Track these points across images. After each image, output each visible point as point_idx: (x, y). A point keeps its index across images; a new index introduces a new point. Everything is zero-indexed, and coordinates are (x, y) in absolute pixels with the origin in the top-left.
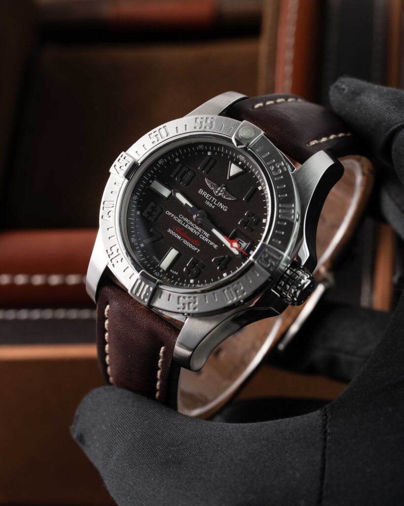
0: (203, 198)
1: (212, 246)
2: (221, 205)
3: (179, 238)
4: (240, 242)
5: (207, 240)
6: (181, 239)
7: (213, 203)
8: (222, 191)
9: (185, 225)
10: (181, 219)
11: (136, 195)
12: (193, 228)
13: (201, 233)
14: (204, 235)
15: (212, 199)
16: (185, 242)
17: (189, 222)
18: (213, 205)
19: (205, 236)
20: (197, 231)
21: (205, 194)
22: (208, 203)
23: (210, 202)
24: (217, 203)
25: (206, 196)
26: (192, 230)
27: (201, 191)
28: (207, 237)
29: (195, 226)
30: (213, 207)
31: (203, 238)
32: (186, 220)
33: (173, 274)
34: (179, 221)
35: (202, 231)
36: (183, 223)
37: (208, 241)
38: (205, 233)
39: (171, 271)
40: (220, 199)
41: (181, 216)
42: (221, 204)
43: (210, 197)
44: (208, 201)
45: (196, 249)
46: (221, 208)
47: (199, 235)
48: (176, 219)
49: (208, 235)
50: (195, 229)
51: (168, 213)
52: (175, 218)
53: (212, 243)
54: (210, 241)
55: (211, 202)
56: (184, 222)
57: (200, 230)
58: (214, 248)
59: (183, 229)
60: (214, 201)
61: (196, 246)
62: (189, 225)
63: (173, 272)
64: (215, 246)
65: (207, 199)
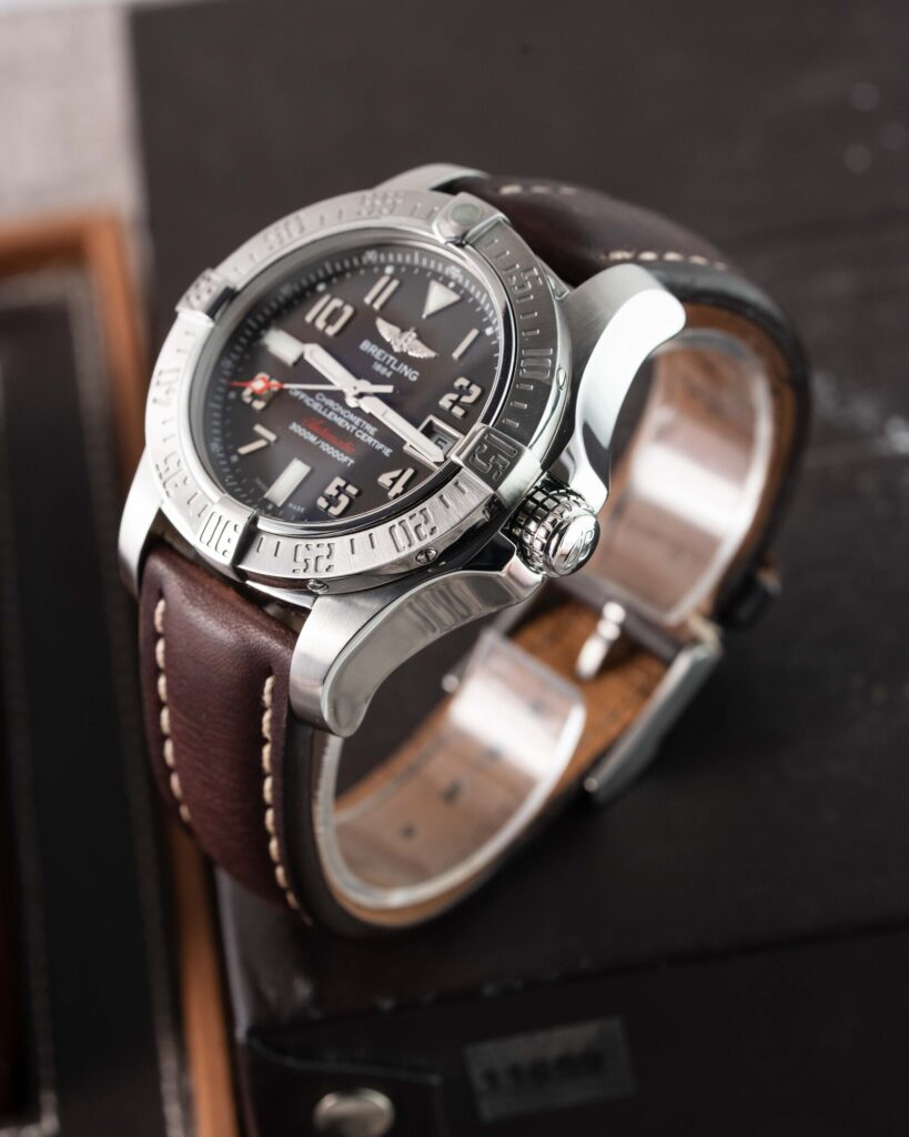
0: (370, 359)
1: (381, 450)
2: (405, 370)
3: (313, 439)
4: (440, 442)
5: (370, 440)
6: (316, 441)
8: (409, 341)
9: (327, 413)
10: (319, 401)
11: (229, 358)
12: (342, 417)
13: (359, 428)
14: (365, 431)
15: (387, 359)
16: (325, 447)
17: (336, 407)
18: (389, 369)
19: (368, 433)
20: (351, 422)
21: (374, 350)
22: (378, 367)
23: (384, 364)
24: (397, 365)
25: (375, 353)
26: (340, 422)
27: (366, 346)
28: (370, 435)
29: (347, 414)
30: (389, 374)
31: (363, 437)
32: (331, 403)
33: (295, 512)
34: (316, 406)
35: (361, 424)
36: (323, 410)
37: (373, 442)
38: (368, 427)
39: (290, 505)
40: (403, 358)
41: (320, 397)
42: (405, 367)
43: (384, 355)
44: (379, 362)
45: (345, 459)
46: (406, 374)
47: (355, 431)
48: (310, 402)
49: (372, 430)
50: (347, 419)
52: (308, 400)
53: (380, 446)
54: (376, 441)
56: (325, 407)
57: (358, 421)
58: (383, 455)
59: (321, 422)
60: (392, 362)
61: (346, 454)
62: (336, 412)
63: (294, 507)
64: (386, 451)
65: (377, 360)
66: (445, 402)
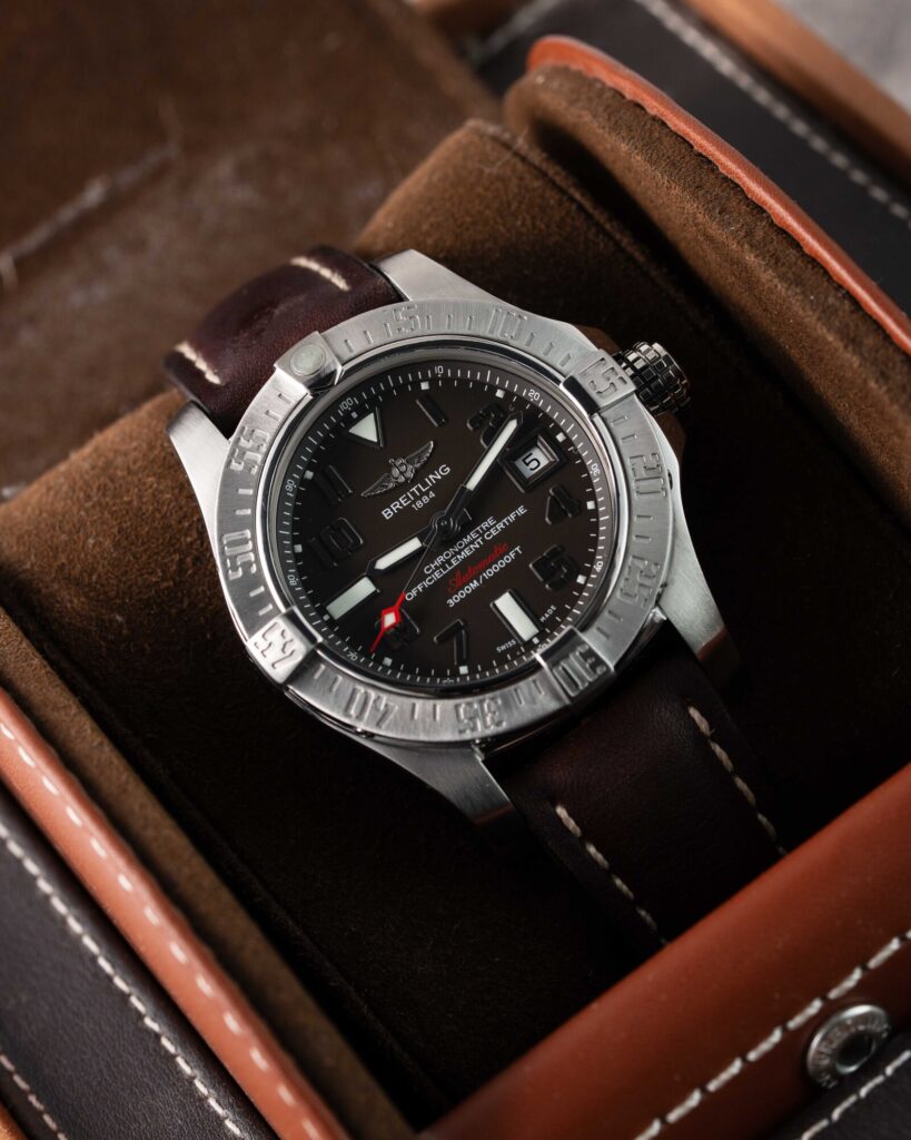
0: (405, 513)
1: (517, 517)
3: (475, 584)
4: (527, 461)
5: (500, 526)
6: (478, 581)
7: (422, 494)
8: (403, 468)
9: (450, 564)
10: (433, 573)
11: (347, 654)
12: (463, 550)
13: (482, 535)
14: (488, 529)
15: (413, 493)
16: (488, 574)
17: (447, 555)
18: (427, 493)
19: (492, 527)
20: (472, 542)
21: (395, 507)
22: (419, 504)
23: (417, 498)
24: (425, 485)
25: (401, 505)
26: (467, 553)
27: (387, 514)
28: (495, 525)
29: (461, 545)
30: (432, 495)
31: (494, 533)
32: (440, 560)
33: (552, 617)
34: (437, 575)
35: (478, 532)
36: (445, 569)
37: (504, 524)
38: (484, 525)
39: (543, 619)
41: (428, 570)
42: (431, 477)
43: (407, 497)
44: (414, 502)
45: (512, 554)
46: (439, 477)
47: (483, 540)
48: (430, 581)
49: (490, 522)
51: (409, 596)
52: (427, 583)
53: (512, 517)
54: (505, 520)
55: (420, 498)
56: (443, 566)
57: (473, 535)
58: (523, 515)
59: (458, 573)
60: (418, 489)
61: (507, 553)
62: (453, 556)
63: (547, 616)
64: (521, 511)
65: (410, 504)
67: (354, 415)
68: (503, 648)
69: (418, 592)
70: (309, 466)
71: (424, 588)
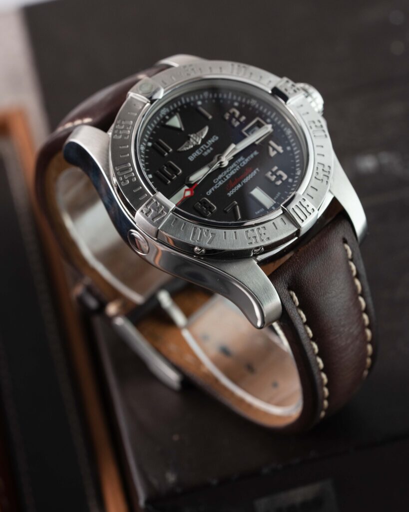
0: (199, 157)
1: (254, 156)
2: (210, 142)
3: (239, 186)
5: (247, 160)
6: (241, 184)
7: (206, 149)
8: (195, 138)
9: (226, 178)
10: (218, 182)
13: (239, 164)
14: (241, 162)
15: (202, 149)
16: (246, 181)
17: (223, 174)
18: (209, 148)
20: (235, 168)
21: (194, 155)
22: (206, 154)
23: (204, 151)
24: (207, 145)
25: (197, 154)
26: (233, 173)
27: (191, 158)
28: (244, 160)
29: (229, 169)
30: (211, 149)
31: (244, 163)
32: (220, 176)
34: (220, 183)
35: (236, 163)
36: (224, 180)
37: (249, 159)
38: (239, 160)
40: (204, 141)
41: (216, 181)
43: (200, 150)
44: (203, 153)
45: (255, 172)
46: (214, 141)
47: (240, 166)
49: (242, 158)
50: (232, 170)
51: (209, 193)
52: (216, 187)
53: (252, 156)
54: (249, 157)
55: (206, 151)
56: (222, 179)
57: (234, 165)
58: (257, 155)
59: (230, 181)
60: (204, 147)
61: (252, 171)
62: (226, 175)
63: (277, 197)
64: (256, 153)
65: (201, 154)
66: (237, 124)
67: (167, 117)
68: (258, 212)
69: (213, 191)
70: (149, 140)
71: (215, 189)
